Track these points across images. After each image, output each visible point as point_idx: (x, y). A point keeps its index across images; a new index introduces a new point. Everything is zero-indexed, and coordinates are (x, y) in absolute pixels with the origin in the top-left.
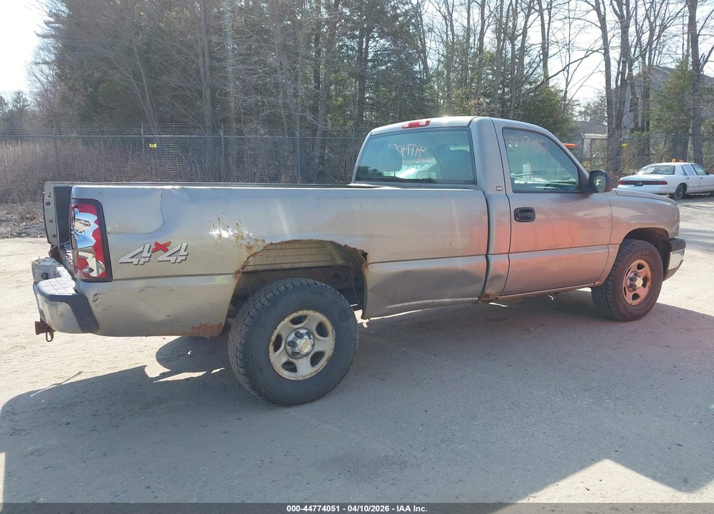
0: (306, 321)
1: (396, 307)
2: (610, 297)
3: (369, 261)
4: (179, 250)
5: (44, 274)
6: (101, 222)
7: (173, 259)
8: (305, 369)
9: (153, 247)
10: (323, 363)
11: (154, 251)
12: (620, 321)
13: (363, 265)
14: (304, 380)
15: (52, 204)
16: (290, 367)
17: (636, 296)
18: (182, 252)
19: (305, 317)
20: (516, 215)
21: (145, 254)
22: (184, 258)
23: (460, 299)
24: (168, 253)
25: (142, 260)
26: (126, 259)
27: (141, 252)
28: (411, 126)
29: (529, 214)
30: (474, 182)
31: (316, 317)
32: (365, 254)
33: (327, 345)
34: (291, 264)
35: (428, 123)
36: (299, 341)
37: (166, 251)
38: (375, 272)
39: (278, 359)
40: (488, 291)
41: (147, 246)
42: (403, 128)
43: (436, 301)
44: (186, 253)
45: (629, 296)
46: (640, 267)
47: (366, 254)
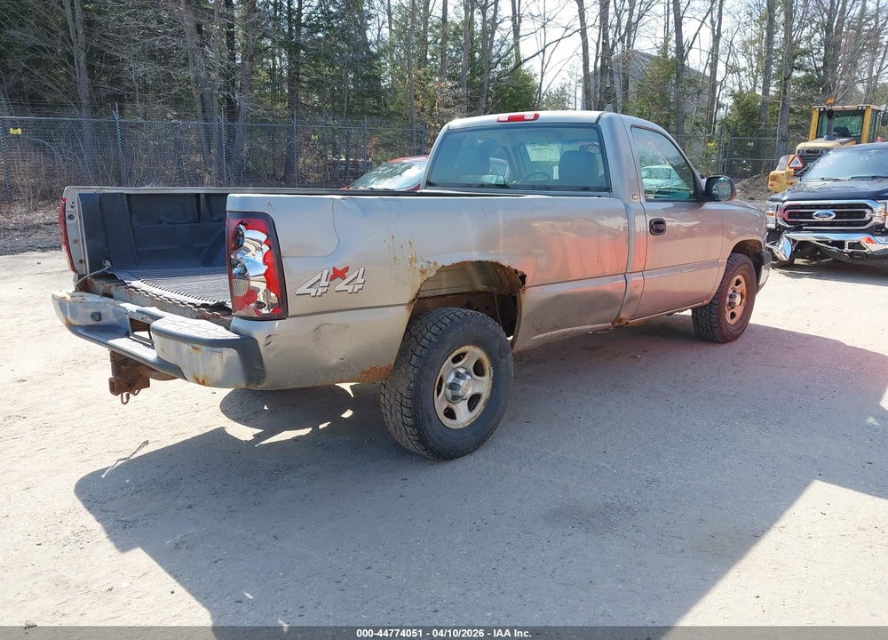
0: (466, 358)
1: (539, 339)
2: (715, 316)
3: (527, 285)
4: (356, 277)
5: (96, 313)
6: (273, 241)
7: (350, 288)
8: (464, 416)
9: (331, 273)
10: (480, 406)
11: (333, 278)
12: (720, 343)
13: (521, 290)
14: (465, 428)
15: (77, 217)
16: (450, 414)
17: (733, 315)
18: (360, 280)
19: (464, 354)
20: (651, 227)
21: (324, 283)
22: (360, 286)
23: (596, 326)
24: (347, 281)
25: (320, 290)
26: (303, 290)
27: (320, 280)
28: (511, 119)
29: (661, 227)
30: (608, 189)
31: (475, 353)
32: (523, 277)
33: (483, 386)
34: (433, 292)
35: (536, 116)
36: (462, 383)
37: (344, 278)
38: (531, 297)
39: (440, 405)
40: (622, 315)
41: (326, 272)
42: (498, 121)
43: (575, 328)
44: (362, 281)
45: (728, 315)
46: (738, 283)
47: (525, 276)
